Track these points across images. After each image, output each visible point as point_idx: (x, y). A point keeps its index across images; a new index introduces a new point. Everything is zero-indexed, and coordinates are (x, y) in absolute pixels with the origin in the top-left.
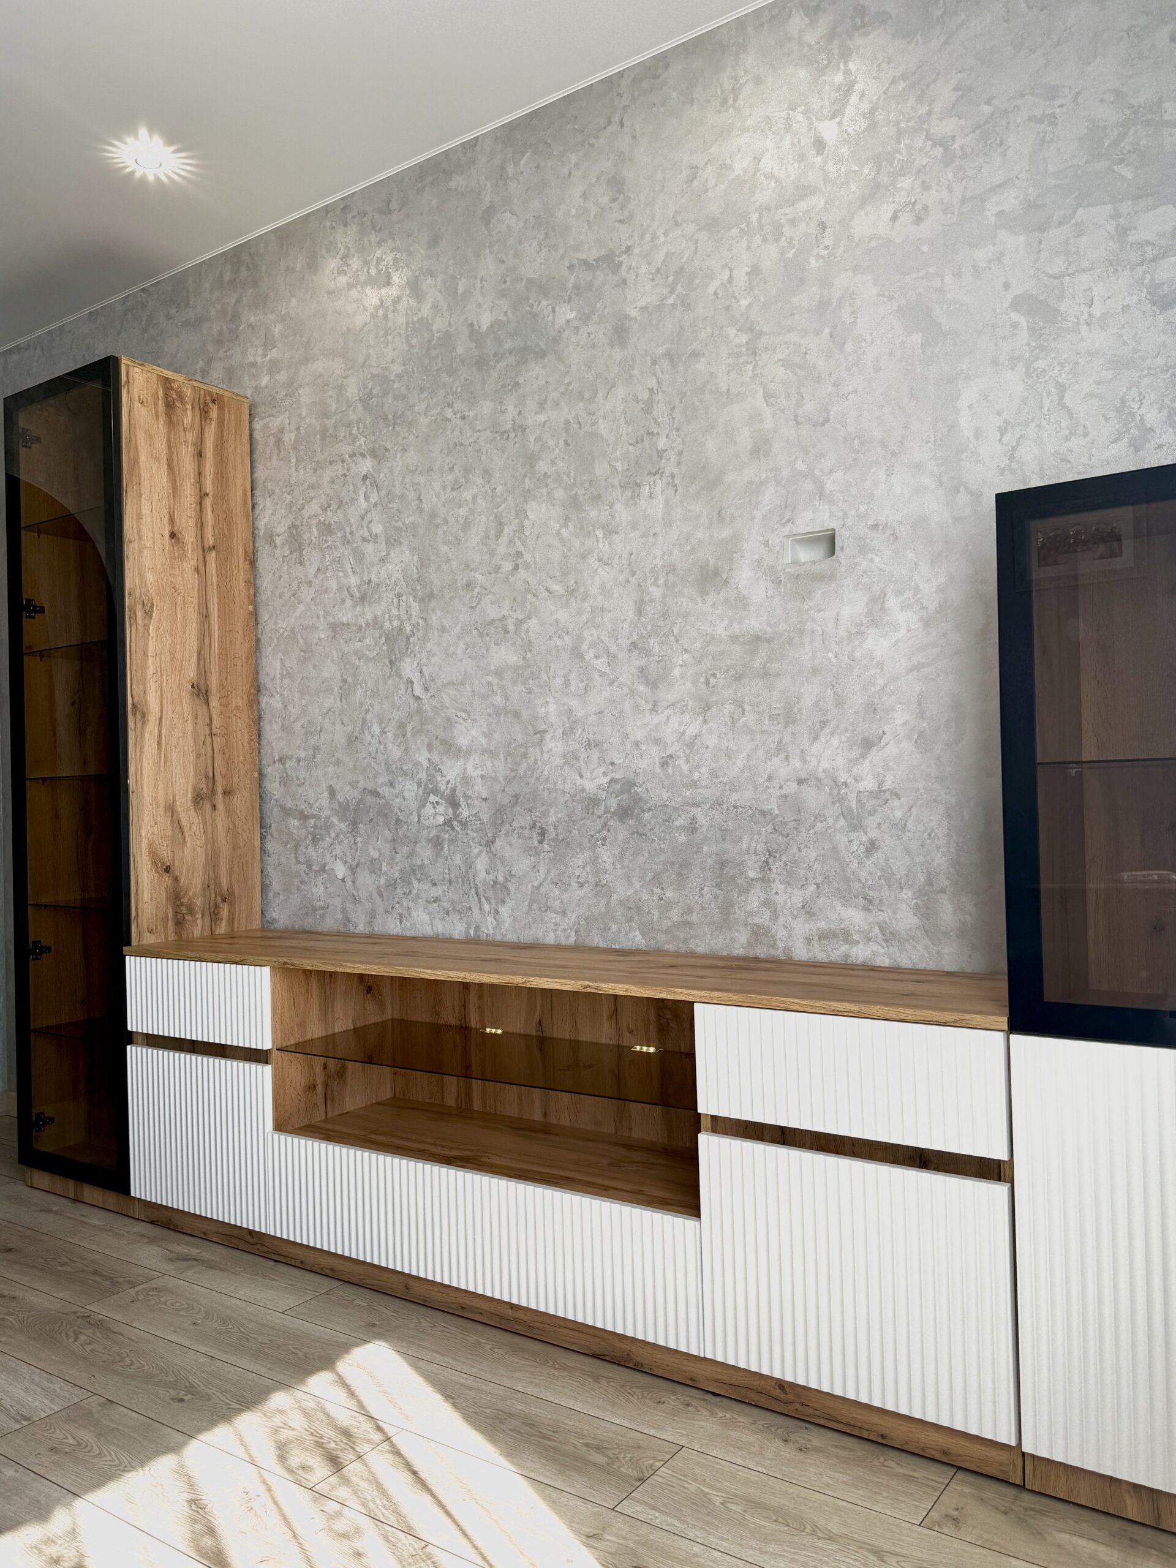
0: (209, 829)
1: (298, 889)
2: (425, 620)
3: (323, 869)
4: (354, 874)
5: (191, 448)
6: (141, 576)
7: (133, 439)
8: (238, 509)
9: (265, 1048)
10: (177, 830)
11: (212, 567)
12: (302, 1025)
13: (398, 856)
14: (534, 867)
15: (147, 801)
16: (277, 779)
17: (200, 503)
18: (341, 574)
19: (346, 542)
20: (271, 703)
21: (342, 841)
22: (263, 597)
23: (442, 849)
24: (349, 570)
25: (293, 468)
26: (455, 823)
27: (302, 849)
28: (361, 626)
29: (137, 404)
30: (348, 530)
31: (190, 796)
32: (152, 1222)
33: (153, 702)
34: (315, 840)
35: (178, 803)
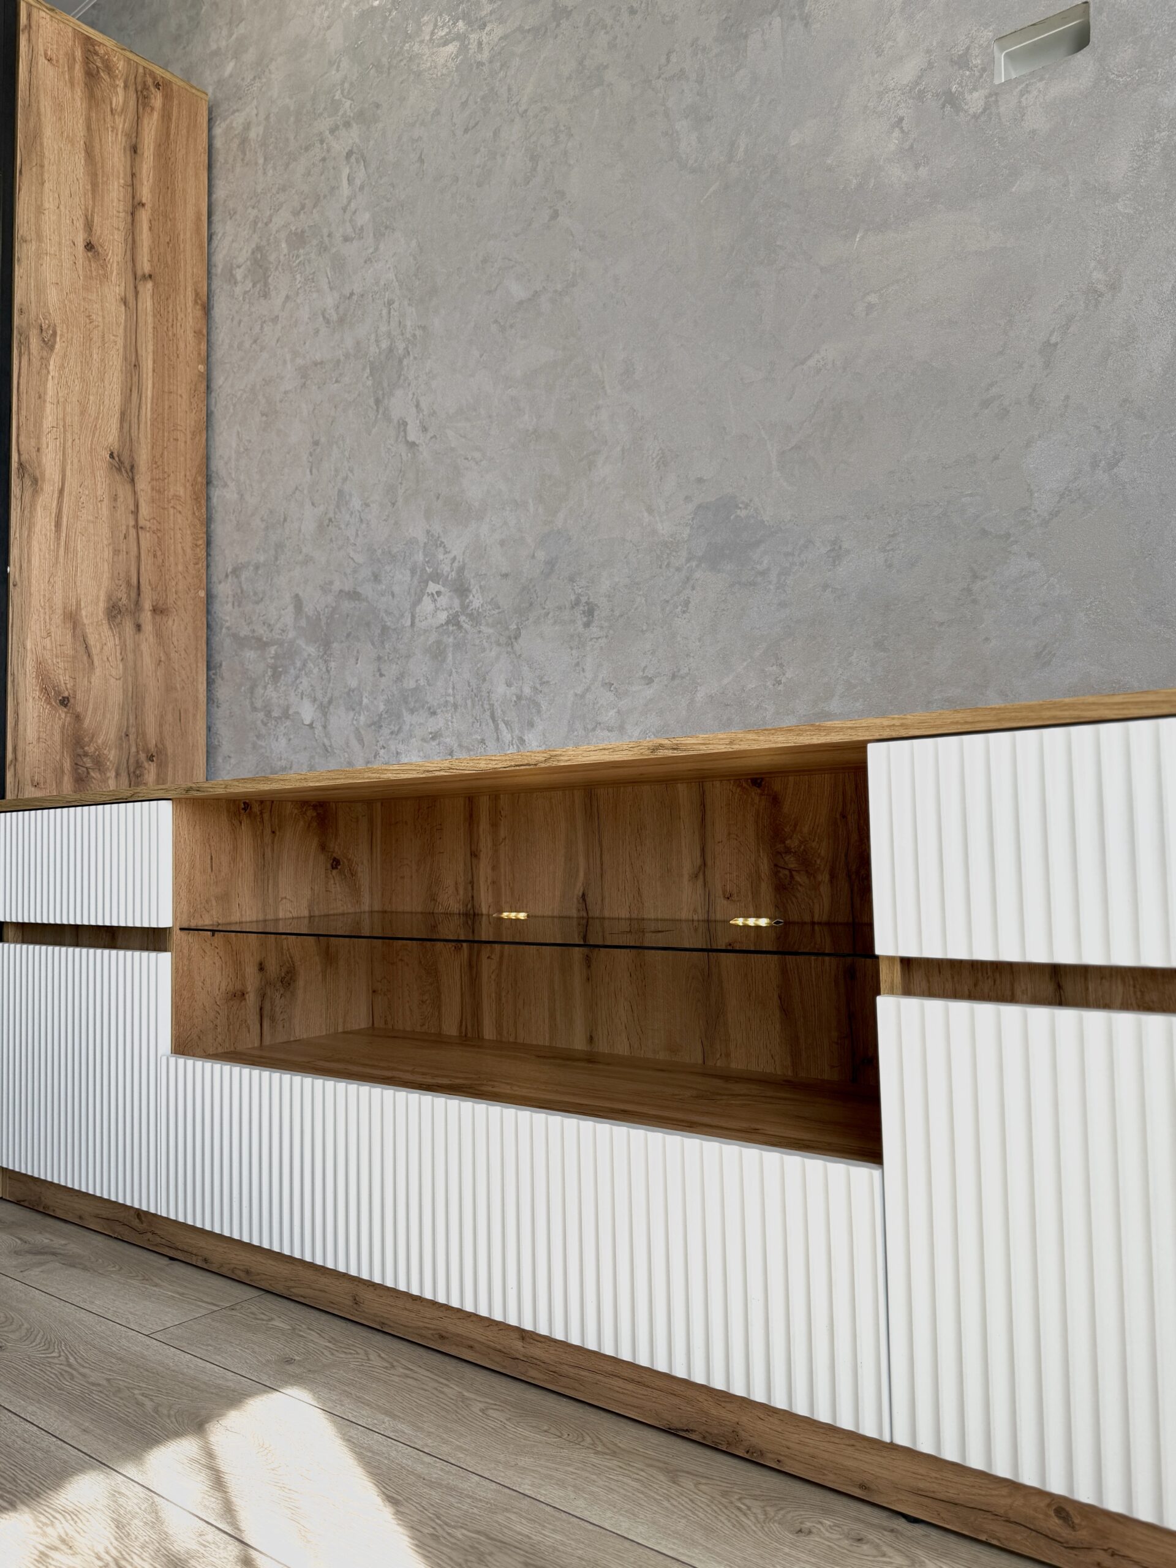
0: (130, 657)
1: (255, 746)
2: (424, 328)
3: (286, 715)
4: (325, 714)
5: (121, 139)
6: (40, 290)
7: (34, 105)
8: (188, 234)
9: (161, 926)
10: (81, 649)
11: (147, 302)
12: (224, 898)
13: (383, 679)
14: (577, 664)
15: (36, 601)
16: (230, 599)
17: (133, 214)
18: (315, 295)
19: (323, 249)
20: (224, 495)
21: (311, 671)
22: (218, 354)
23: (444, 660)
24: (326, 287)
25: (260, 172)
26: (462, 618)
27: (260, 690)
28: (339, 361)
29: (42, 60)
30: (325, 231)
31: (102, 605)
32: (18, 1203)
33: (50, 464)
34: (276, 676)
35: (84, 613)
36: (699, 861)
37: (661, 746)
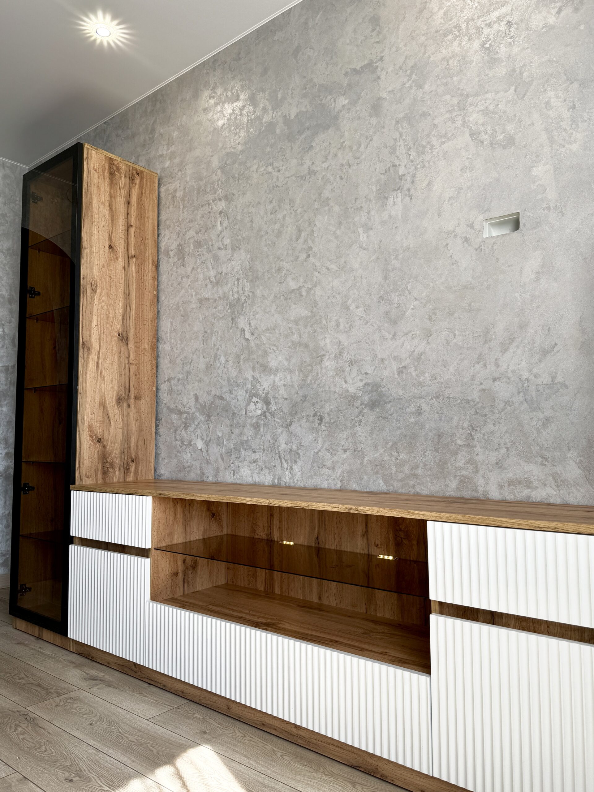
0: (125, 418)
1: (176, 456)
2: (253, 293)
3: (190, 443)
4: (207, 446)
5: (123, 199)
6: (91, 268)
7: (89, 190)
8: (150, 236)
9: (147, 548)
10: (106, 418)
11: (133, 267)
12: (171, 534)
13: (233, 435)
14: (315, 440)
15: (89, 399)
16: (166, 392)
17: (128, 231)
18: (205, 270)
19: (209, 251)
20: (165, 347)
21: (201, 427)
22: (162, 287)
23: (259, 430)
24: (210, 267)
25: (181, 211)
26: (267, 414)
27: (179, 432)
28: (216, 299)
29: (93, 171)
30: (210, 244)
31: (115, 398)
32: (79, 654)
33: (95, 342)
34: (186, 427)
35: (107, 402)
36: (365, 530)
37: (352, 509)
